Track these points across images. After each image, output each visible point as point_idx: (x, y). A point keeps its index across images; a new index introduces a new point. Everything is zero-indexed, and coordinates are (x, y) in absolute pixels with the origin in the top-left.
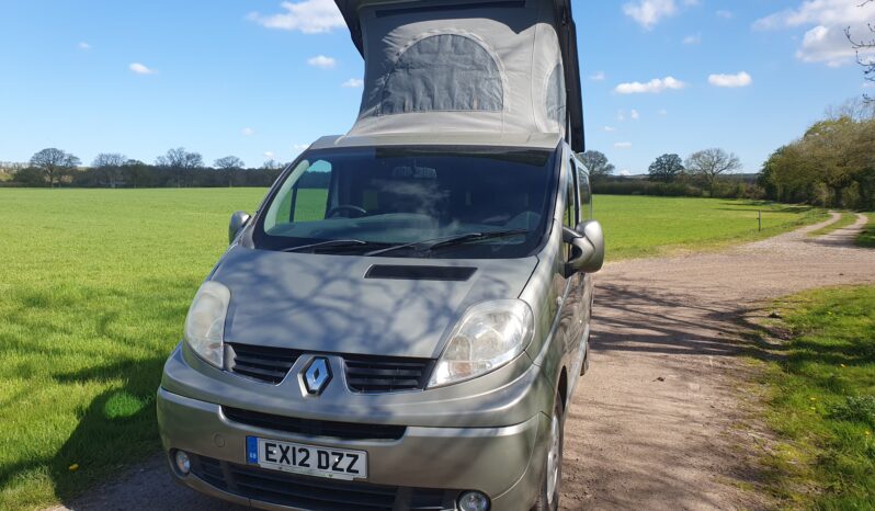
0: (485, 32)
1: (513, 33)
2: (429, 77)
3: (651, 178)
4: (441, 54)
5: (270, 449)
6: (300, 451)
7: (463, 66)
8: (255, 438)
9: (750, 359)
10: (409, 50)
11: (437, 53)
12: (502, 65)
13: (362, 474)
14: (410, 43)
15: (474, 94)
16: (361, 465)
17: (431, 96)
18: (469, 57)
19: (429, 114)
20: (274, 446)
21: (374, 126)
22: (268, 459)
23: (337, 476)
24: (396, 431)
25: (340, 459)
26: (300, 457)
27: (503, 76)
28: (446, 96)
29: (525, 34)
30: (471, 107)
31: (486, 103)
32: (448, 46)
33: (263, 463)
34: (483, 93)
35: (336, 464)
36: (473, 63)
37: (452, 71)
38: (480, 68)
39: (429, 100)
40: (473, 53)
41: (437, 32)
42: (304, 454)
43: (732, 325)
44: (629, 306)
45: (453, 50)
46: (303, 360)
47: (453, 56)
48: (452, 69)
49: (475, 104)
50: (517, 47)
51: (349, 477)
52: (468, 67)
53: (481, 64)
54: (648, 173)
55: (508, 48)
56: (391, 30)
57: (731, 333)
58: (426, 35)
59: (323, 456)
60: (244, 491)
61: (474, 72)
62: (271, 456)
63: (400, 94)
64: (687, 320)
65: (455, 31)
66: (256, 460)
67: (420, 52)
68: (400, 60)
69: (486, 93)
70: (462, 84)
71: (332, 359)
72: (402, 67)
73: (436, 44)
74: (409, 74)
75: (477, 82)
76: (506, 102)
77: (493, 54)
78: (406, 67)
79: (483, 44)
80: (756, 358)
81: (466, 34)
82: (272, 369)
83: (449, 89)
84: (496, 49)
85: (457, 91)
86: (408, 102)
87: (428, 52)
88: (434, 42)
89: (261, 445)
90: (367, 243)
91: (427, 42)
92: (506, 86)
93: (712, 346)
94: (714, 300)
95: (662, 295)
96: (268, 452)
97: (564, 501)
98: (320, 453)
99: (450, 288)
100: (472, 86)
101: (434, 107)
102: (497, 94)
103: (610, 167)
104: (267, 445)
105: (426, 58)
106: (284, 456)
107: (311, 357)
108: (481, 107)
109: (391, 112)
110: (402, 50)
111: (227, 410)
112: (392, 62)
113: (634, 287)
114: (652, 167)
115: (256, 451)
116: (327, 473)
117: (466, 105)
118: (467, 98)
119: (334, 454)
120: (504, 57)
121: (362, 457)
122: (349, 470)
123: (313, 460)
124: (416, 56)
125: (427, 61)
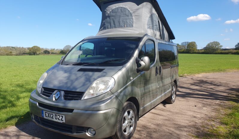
0: (129, 6)
1: (137, 5)
2: (114, 19)
3: (236, 49)
4: (117, 13)
5: (46, 113)
6: (52, 114)
7: (123, 15)
8: (43, 110)
9: (231, 102)
10: (110, 12)
11: (117, 12)
12: (133, 15)
13: (64, 121)
14: (111, 10)
15: (125, 23)
16: (64, 119)
17: (115, 24)
18: (125, 13)
19: (114, 29)
20: (47, 113)
21: (101, 33)
22: (46, 116)
23: (59, 121)
24: (71, 110)
25: (59, 117)
26: (52, 116)
27: (134, 18)
28: (118, 24)
29: (140, 6)
30: (124, 26)
31: (128, 25)
32: (120, 11)
33: (45, 117)
34: (128, 23)
35: (59, 118)
36: (126, 14)
37: (120, 17)
38: (127, 16)
39: (114, 25)
40: (125, 12)
41: (117, 7)
42: (52, 115)
43: (235, 92)
44: (203, 86)
45: (121, 11)
46: (55, 92)
47: (121, 13)
48: (120, 16)
49: (125, 26)
50: (138, 9)
51: (62, 122)
52: (124, 16)
53: (128, 14)
54: (235, 48)
55: (135, 10)
56: (106, 7)
57: (233, 94)
58: (114, 8)
59: (56, 116)
60: (43, 124)
61: (126, 17)
62: (46, 115)
63: (108, 24)
64: (220, 90)
65: (122, 6)
66: (43, 116)
67: (113, 13)
68: (108, 15)
69: (128, 22)
70: (122, 20)
71: (61, 92)
72: (108, 17)
73: (117, 10)
74: (110, 19)
75: (126, 20)
76: (134, 25)
77: (131, 12)
78: (109, 17)
79: (129, 9)
80: (234, 102)
81: (124, 7)
82: (49, 94)
83: (119, 22)
84: (132, 10)
85: (121, 22)
86: (109, 26)
87: (115, 13)
88: (116, 9)
89: (44, 112)
90: (84, 63)
91: (115, 10)
92: (134, 20)
93: (222, 98)
94: (234, 85)
95: (217, 83)
96: (46, 114)
97: (136, 135)
98: (55, 115)
99: (93, 74)
100: (125, 21)
101: (115, 27)
102: (132, 23)
103: (221, 46)
104: (45, 112)
105: (114, 14)
106: (49, 116)
107: (57, 91)
108: (127, 27)
109: (105, 29)
110: (109, 12)
111: (39, 103)
112: (106, 16)
113: (209, 80)
114: (236, 46)
115: (43, 114)
116: (57, 120)
117: (123, 26)
118: (123, 24)
119: (58, 115)
120: (134, 12)
121: (64, 116)
122: (61, 120)
123: (54, 117)
124: (112, 14)
125: (114, 15)
